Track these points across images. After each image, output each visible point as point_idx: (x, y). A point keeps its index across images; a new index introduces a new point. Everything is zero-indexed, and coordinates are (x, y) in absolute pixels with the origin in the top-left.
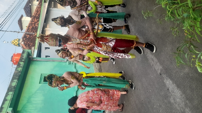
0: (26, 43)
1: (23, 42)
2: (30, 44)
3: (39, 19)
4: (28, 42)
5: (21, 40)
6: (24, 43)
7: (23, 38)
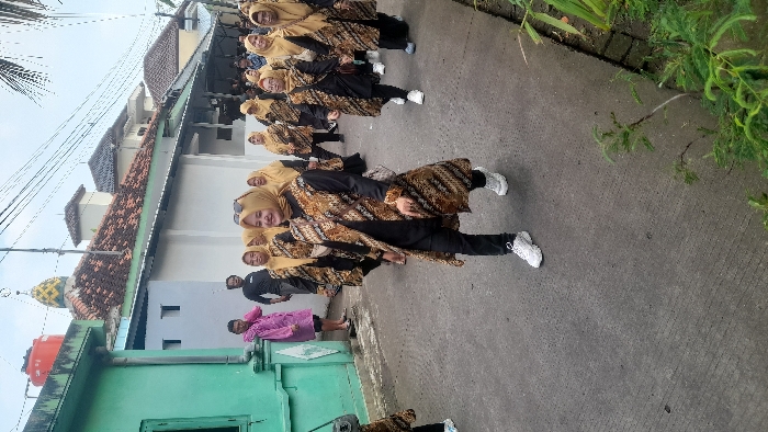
0: (88, 291)
1: (77, 290)
2: (105, 297)
3: (143, 196)
4: (98, 290)
5: (72, 281)
6: (82, 294)
7: (78, 274)
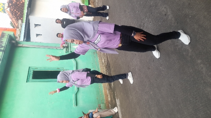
0: (12, 10)
2: (17, 13)
4: (15, 10)
5: (7, 5)
6: (10, 10)
7: (8, 3)
